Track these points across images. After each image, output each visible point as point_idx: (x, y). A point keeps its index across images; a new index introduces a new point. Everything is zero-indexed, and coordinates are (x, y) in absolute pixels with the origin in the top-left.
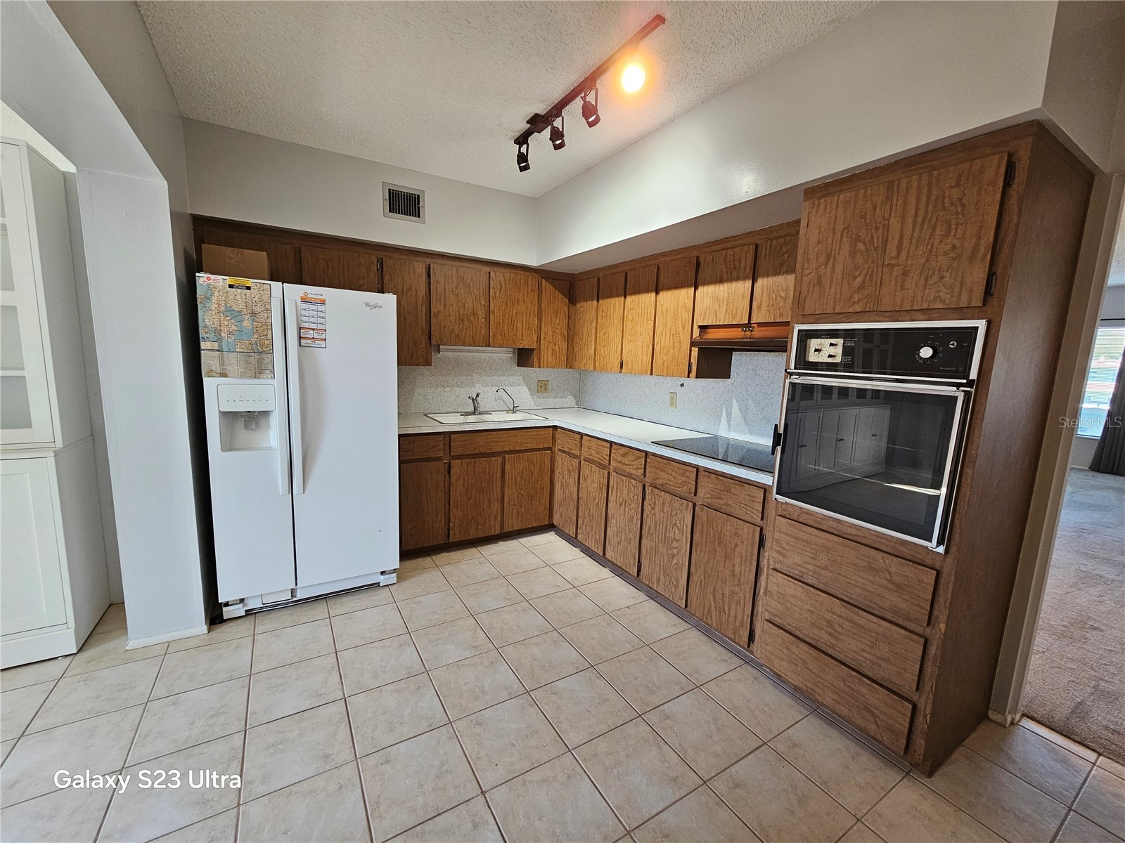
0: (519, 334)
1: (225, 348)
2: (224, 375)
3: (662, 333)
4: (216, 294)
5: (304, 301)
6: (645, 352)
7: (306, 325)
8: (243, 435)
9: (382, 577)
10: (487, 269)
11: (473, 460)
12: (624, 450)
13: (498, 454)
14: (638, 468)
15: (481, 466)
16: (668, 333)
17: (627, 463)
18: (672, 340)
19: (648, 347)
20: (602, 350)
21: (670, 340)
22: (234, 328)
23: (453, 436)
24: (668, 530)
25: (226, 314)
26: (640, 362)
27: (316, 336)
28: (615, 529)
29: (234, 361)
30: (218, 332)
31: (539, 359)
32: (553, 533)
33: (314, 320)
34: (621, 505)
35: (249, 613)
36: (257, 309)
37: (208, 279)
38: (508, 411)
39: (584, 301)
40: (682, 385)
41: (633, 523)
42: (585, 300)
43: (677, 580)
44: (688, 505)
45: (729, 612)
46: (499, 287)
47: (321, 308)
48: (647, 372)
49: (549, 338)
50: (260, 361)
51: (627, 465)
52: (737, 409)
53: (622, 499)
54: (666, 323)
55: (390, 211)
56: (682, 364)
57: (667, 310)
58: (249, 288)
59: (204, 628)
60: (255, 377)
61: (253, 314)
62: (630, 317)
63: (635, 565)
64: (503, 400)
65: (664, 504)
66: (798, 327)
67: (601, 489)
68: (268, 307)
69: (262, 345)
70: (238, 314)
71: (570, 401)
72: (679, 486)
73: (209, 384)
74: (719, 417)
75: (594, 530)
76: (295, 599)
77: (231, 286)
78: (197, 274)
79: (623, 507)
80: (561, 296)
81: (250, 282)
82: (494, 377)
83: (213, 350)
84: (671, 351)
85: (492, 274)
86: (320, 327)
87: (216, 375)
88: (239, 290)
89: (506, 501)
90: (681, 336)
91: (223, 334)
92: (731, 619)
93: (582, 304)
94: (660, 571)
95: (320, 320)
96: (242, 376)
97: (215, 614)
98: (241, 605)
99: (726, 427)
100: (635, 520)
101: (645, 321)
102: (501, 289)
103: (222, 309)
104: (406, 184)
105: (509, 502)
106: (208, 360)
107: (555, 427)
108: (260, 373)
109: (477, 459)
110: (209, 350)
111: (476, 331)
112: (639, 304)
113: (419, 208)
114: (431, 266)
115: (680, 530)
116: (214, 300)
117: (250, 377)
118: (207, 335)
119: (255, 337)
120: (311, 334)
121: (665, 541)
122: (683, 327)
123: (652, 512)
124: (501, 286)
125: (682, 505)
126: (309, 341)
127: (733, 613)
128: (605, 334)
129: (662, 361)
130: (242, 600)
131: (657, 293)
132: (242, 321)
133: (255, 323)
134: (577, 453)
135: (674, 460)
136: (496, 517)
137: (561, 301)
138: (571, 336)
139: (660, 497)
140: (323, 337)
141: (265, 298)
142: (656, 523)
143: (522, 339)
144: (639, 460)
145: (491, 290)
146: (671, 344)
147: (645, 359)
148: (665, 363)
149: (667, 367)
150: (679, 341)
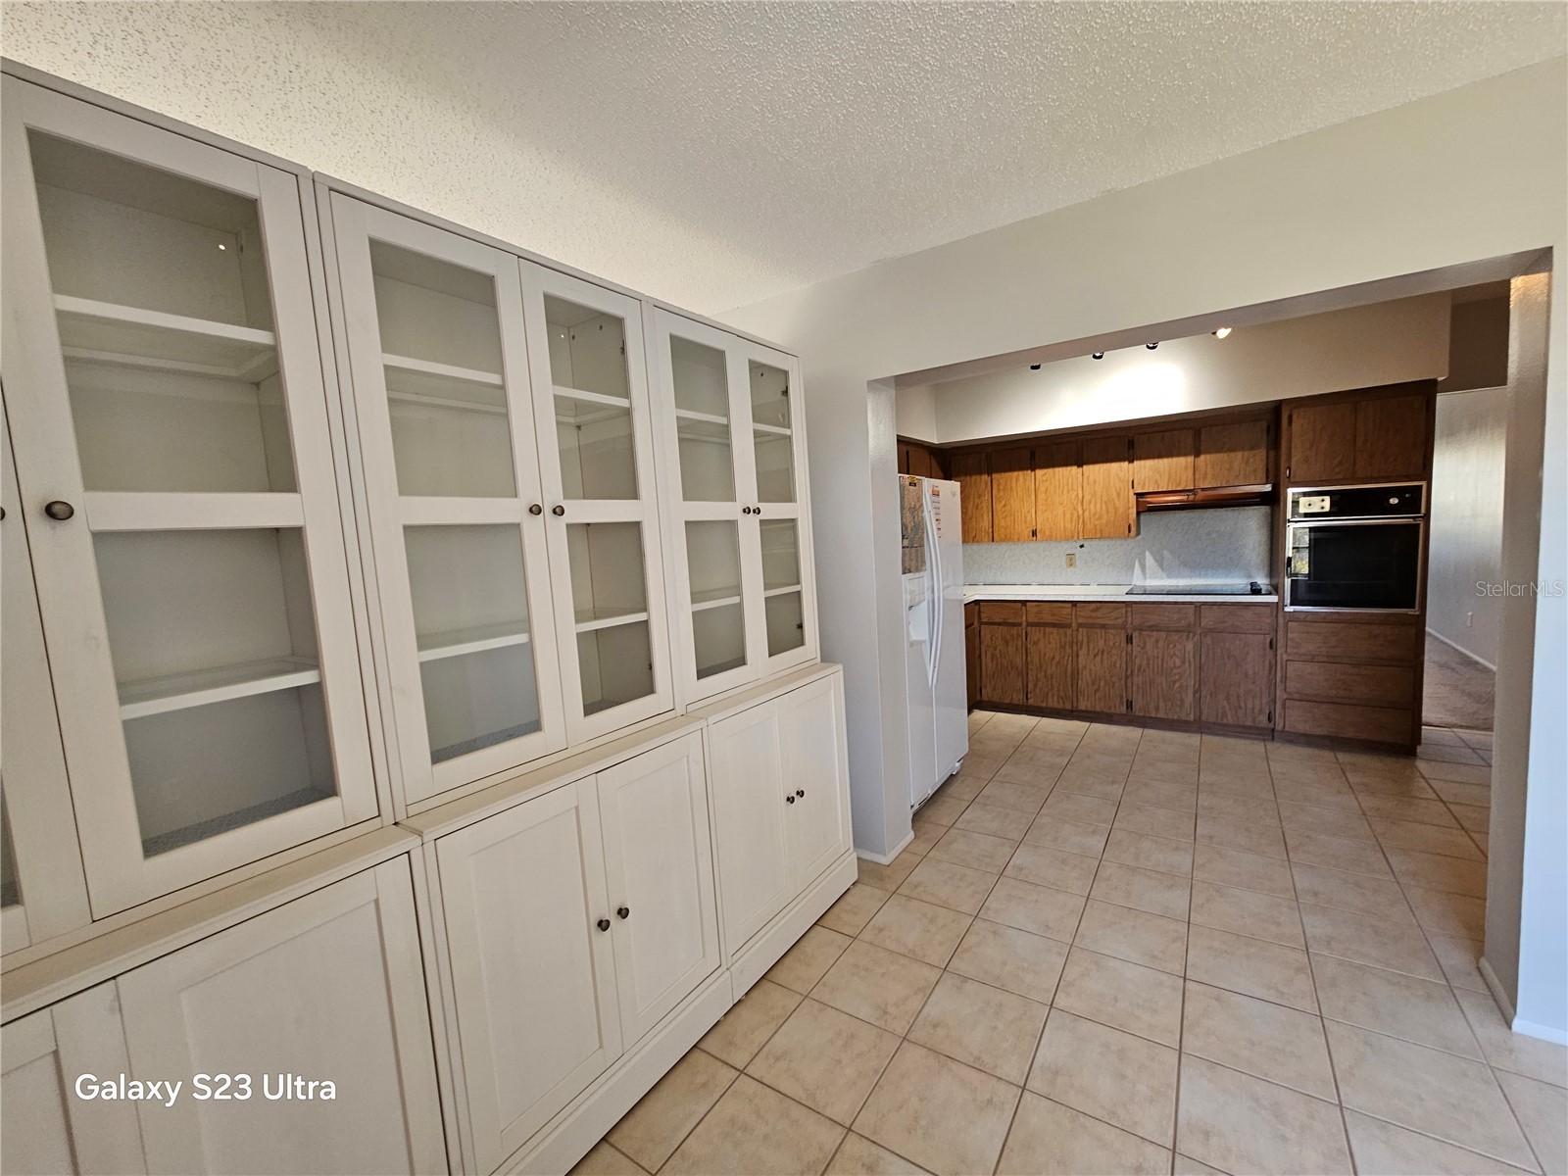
2: (910, 571)
3: (1090, 502)
4: (906, 492)
5: (933, 494)
6: (1068, 519)
12: (1094, 605)
14: (1117, 618)
16: (1099, 501)
17: (1099, 616)
18: (1104, 506)
20: (1003, 521)
21: (1101, 507)
24: (1165, 662)
26: (1062, 529)
28: (1089, 678)
34: (1095, 656)
37: (903, 478)
40: (1082, 546)
43: (1182, 700)
44: (1188, 636)
45: (1246, 706)
48: (1073, 537)
51: (1099, 618)
52: (1151, 558)
53: (1097, 650)
54: (1095, 492)
57: (1095, 482)
62: (1042, 489)
63: (1123, 705)
65: (1157, 641)
66: (1290, 491)
67: (1063, 647)
72: (1174, 622)
74: (1132, 568)
77: (910, 484)
79: (1098, 658)
81: (915, 479)
83: (906, 547)
84: (1105, 516)
87: (907, 571)
90: (1116, 501)
92: (1249, 711)
94: (1158, 701)
99: (1141, 576)
101: (1065, 491)
107: (977, 602)
112: (1054, 477)
116: (905, 497)
121: (1162, 672)
122: (1119, 494)
123: (1143, 651)
125: (1180, 637)
127: (1250, 706)
128: (1005, 506)
129: (1093, 526)
131: (1079, 467)
132: (915, 517)
134: (1018, 620)
135: (1162, 603)
139: (1150, 636)
141: (920, 494)
142: (1148, 659)
144: (1117, 611)
146: (1105, 510)
147: (1068, 526)
148: (1098, 527)
149: (1101, 530)
150: (1115, 507)
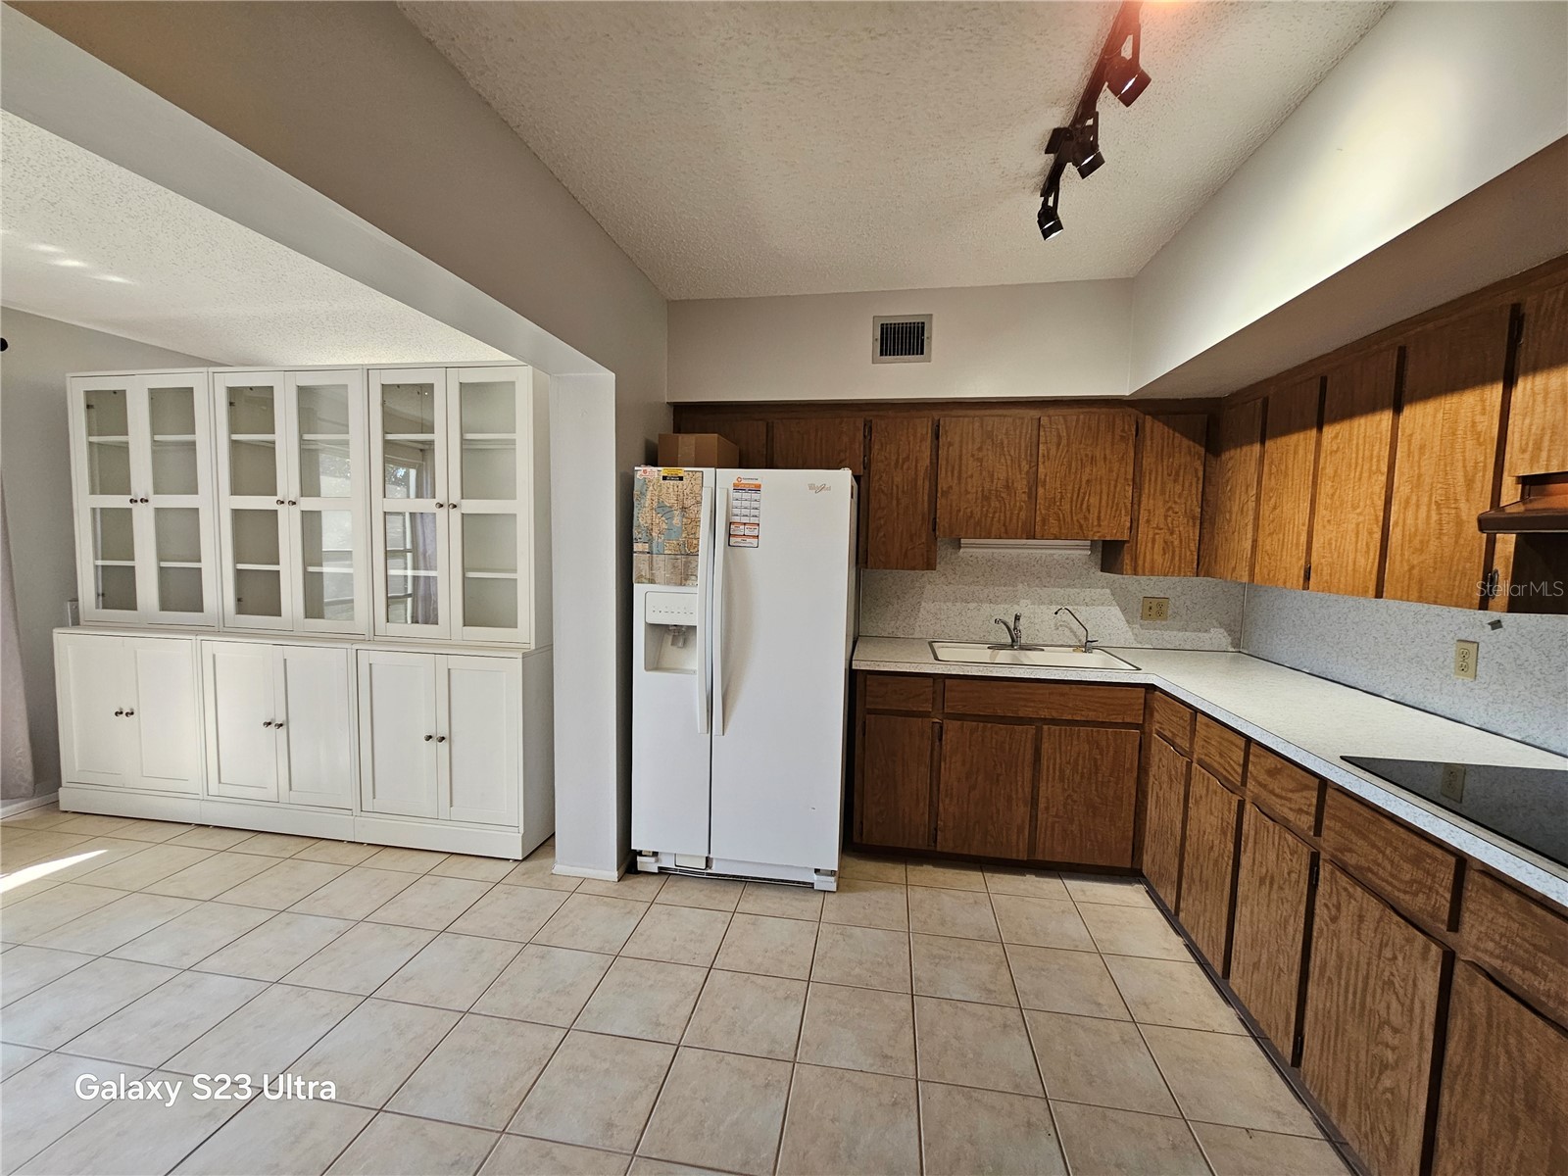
0: (1093, 516)
1: (655, 550)
2: (652, 581)
3: (1407, 502)
4: (651, 488)
5: (737, 489)
6: (1362, 545)
7: (736, 519)
8: (672, 653)
9: (815, 877)
10: (1034, 413)
11: (981, 724)
12: (1273, 759)
13: (1029, 721)
14: (1300, 811)
15: (994, 736)
16: (1425, 499)
17: (1277, 791)
18: (1434, 517)
19: (1371, 533)
20: (1268, 541)
21: (1428, 517)
22: (665, 526)
23: (947, 681)
24: (1370, 991)
25: (659, 510)
26: (1350, 568)
27: (747, 532)
28: (1249, 929)
29: (661, 564)
30: (649, 531)
31: (1135, 559)
32: (1141, 888)
33: (744, 512)
34: (1262, 881)
35: (662, 871)
36: (688, 503)
37: (645, 472)
38: (1076, 648)
39: (1236, 447)
40: (1495, 625)
41: (1286, 935)
42: (1239, 445)
43: (1393, 1137)
44: (1426, 950)
46: (1055, 440)
47: (755, 496)
48: (1367, 591)
49: (1158, 519)
50: (687, 565)
51: (1277, 796)
53: (1264, 870)
54: (1420, 476)
55: (881, 355)
56: (1464, 574)
57: (1422, 448)
58: (681, 479)
59: (614, 875)
60: (681, 585)
61: (684, 509)
62: (1329, 471)
63: (1287, 1034)
64: (1070, 629)
65: (1361, 918)
67: (1224, 833)
68: (698, 499)
69: (690, 545)
70: (668, 510)
71: (1219, 637)
72: (1402, 887)
73: (639, 590)
75: (1208, 915)
76: (709, 871)
77: (665, 478)
78: (636, 468)
79: (1267, 889)
80: (1186, 442)
81: (682, 471)
82: (1055, 589)
83: (643, 552)
84: (1433, 545)
85: (1044, 421)
86: (753, 520)
87: (644, 580)
88: (672, 482)
89: (1042, 805)
90: (1463, 505)
91: (654, 534)
93: (1232, 452)
94: (1347, 1087)
95: (754, 512)
96: (668, 583)
97: (629, 862)
98: (653, 859)
100: (1291, 930)
101: (1365, 475)
102: (1058, 445)
103: (655, 505)
104: (902, 312)
105: (1047, 809)
106: (640, 563)
107: (1151, 688)
108: (686, 580)
109: (989, 725)
110: (640, 552)
111: (1012, 514)
112: (1350, 440)
113: (923, 341)
114: (941, 422)
115: (1403, 1005)
116: (649, 494)
117: (676, 584)
118: (640, 536)
119: (684, 535)
120: (741, 530)
121: (1362, 1014)
122: (1470, 483)
123: (1332, 927)
124: (1059, 437)
125: (1409, 940)
126: (739, 539)
128: (1275, 508)
129: (1406, 568)
130: (655, 854)
131: (1398, 410)
132: (672, 518)
133: (685, 520)
134: (1186, 745)
136: (1020, 830)
137: (1186, 453)
138: (1208, 517)
139: (1350, 896)
140: (755, 533)
141: (696, 489)
142: (1341, 957)
143: (1099, 526)
144: (1305, 794)
145: (1041, 446)
146: (1433, 524)
147: (1361, 561)
148: (1415, 572)
149: (1421, 582)
150: (1458, 516)
